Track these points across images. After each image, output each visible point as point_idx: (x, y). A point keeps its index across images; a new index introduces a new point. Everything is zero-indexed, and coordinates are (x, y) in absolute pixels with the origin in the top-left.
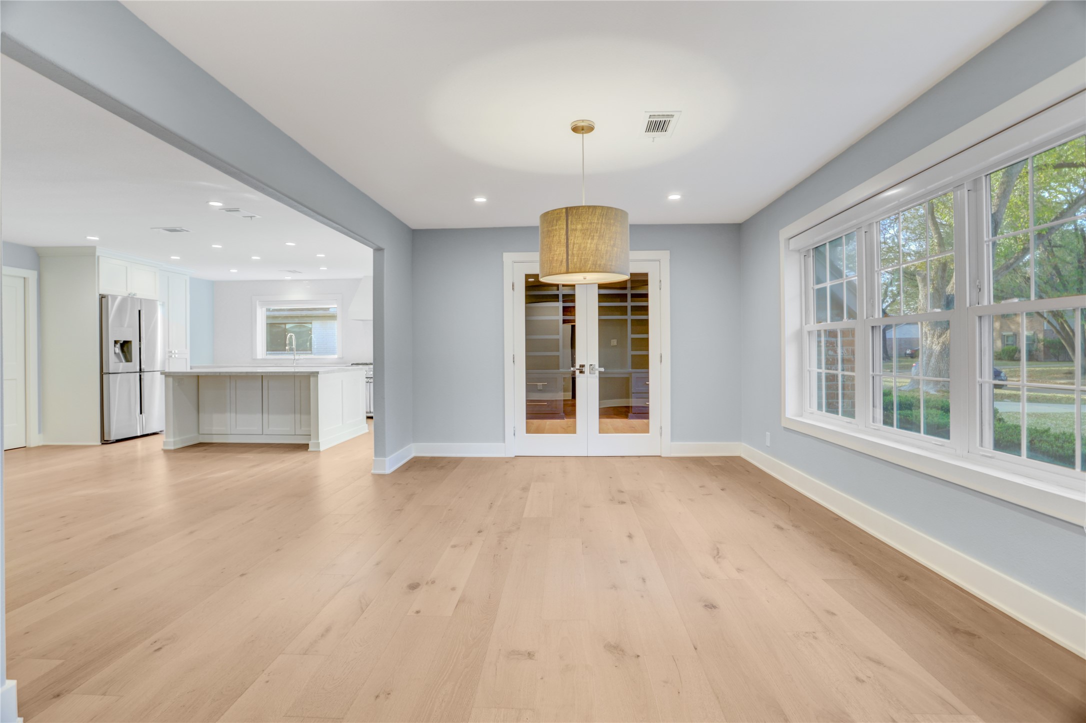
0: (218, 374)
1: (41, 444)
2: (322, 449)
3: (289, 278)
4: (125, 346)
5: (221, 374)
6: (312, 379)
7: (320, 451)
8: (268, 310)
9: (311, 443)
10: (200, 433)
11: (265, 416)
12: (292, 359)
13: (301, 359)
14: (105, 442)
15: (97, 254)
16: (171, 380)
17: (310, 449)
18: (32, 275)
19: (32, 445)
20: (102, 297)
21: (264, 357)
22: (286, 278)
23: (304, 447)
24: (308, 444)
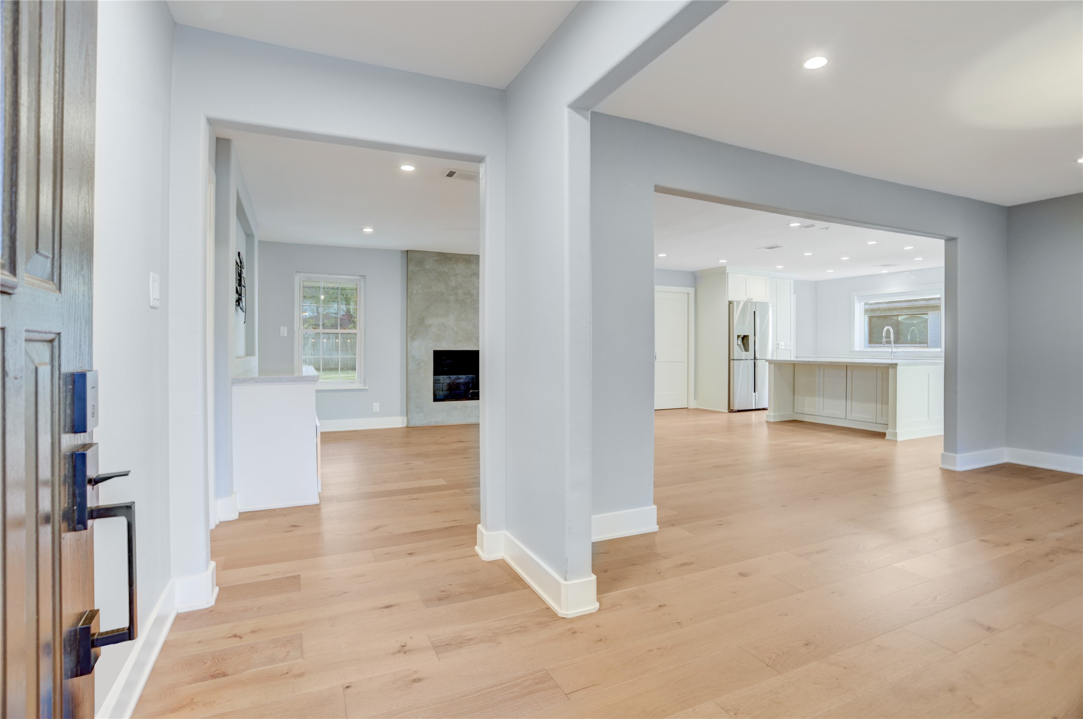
0: (807, 363)
1: (695, 407)
2: (899, 439)
3: (886, 272)
4: (745, 338)
5: (810, 363)
6: (891, 371)
7: (896, 441)
8: (866, 304)
9: (888, 432)
10: (795, 411)
11: (849, 402)
12: (889, 352)
13: (899, 352)
14: (731, 411)
15: (727, 272)
16: (772, 366)
17: (887, 437)
18: (691, 290)
19: (691, 408)
20: (730, 303)
21: (862, 349)
22: (882, 272)
23: (882, 435)
24: (885, 433)
